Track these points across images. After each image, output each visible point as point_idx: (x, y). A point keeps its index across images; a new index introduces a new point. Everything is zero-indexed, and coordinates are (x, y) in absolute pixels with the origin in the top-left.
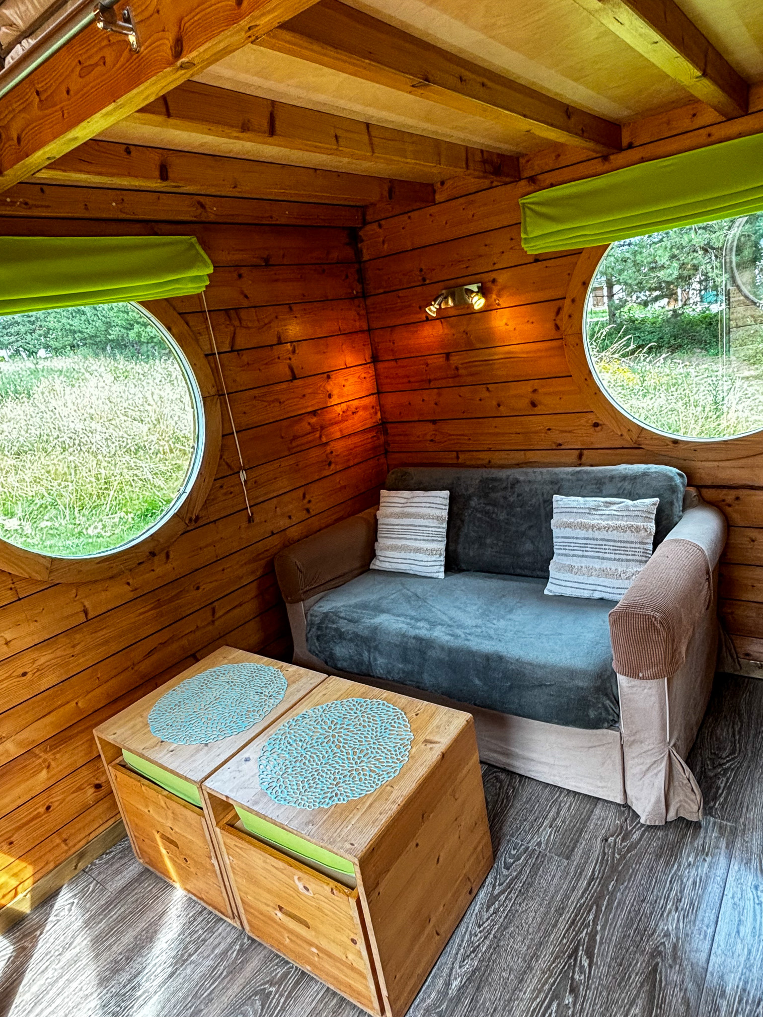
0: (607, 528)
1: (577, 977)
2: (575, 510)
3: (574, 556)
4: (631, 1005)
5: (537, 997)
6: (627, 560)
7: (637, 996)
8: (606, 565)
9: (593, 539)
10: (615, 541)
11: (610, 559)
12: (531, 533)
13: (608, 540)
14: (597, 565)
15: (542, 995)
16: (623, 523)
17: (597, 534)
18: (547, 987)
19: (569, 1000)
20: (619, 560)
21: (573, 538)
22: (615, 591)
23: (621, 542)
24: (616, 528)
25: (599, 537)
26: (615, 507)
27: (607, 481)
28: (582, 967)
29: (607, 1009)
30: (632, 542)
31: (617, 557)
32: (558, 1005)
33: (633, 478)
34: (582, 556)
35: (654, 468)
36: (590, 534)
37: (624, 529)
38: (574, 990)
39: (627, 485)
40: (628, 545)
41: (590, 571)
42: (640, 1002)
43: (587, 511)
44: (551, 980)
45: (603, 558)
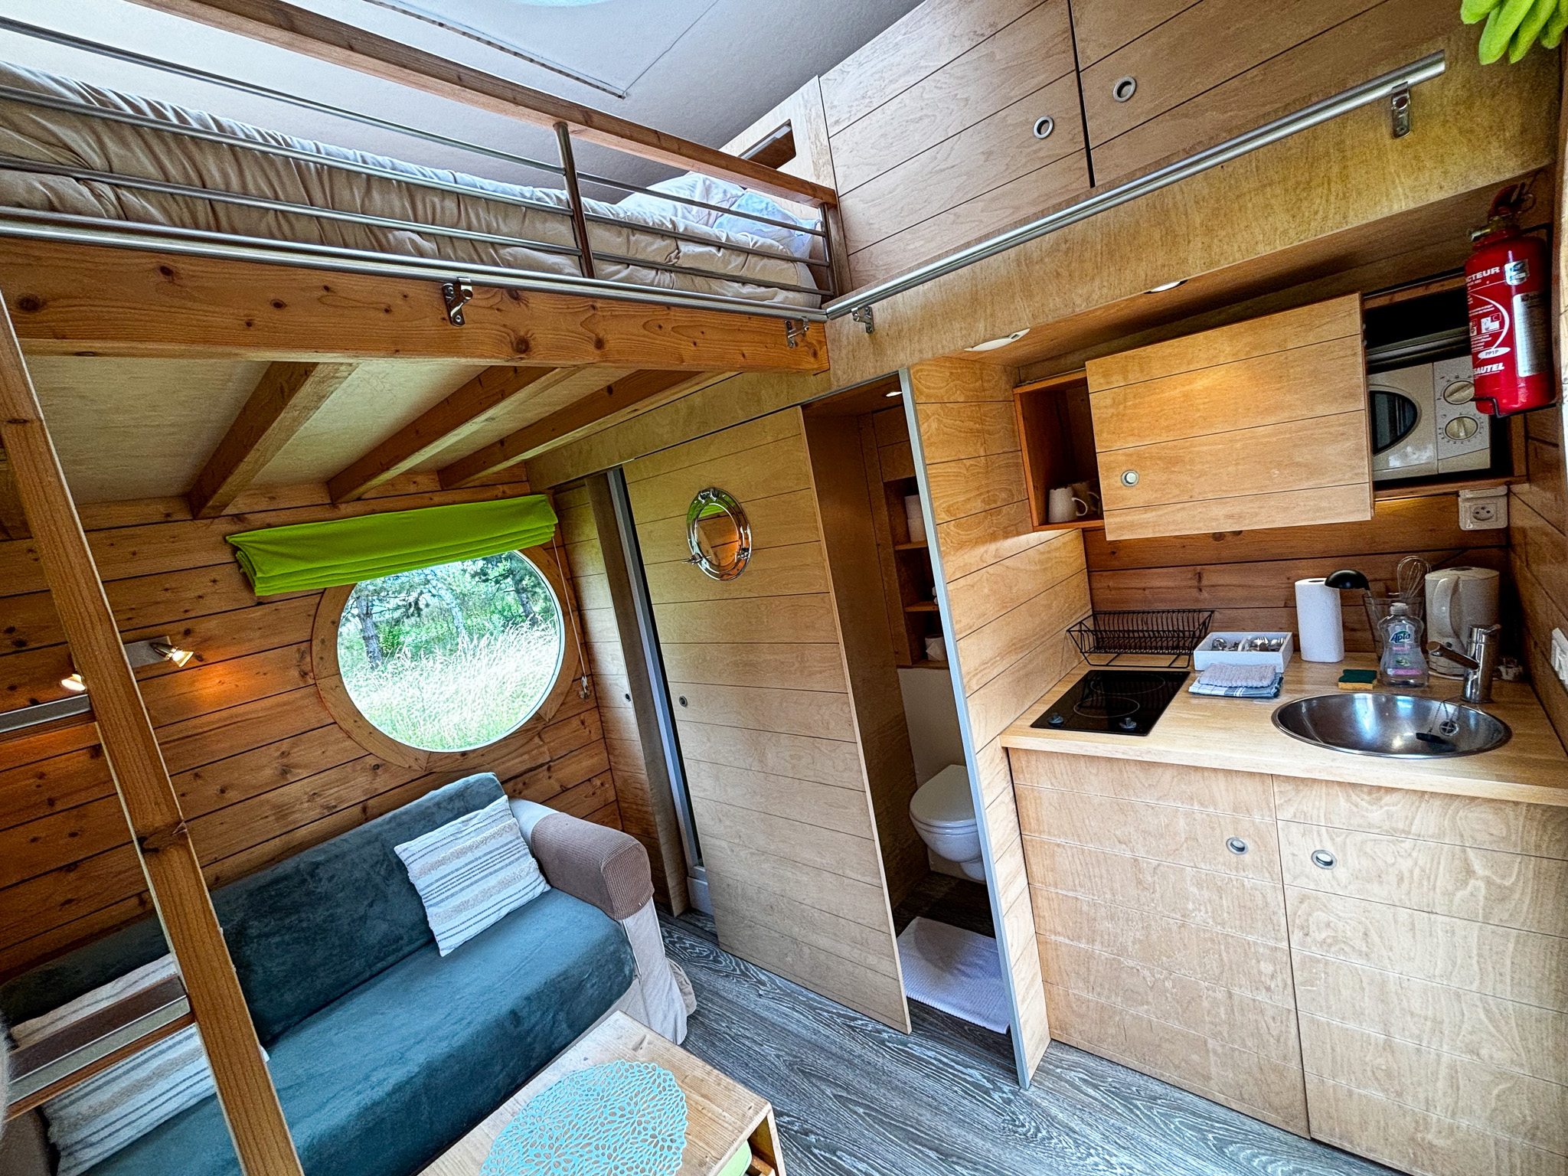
0: (484, 841)
1: (796, 1128)
2: (439, 844)
3: (462, 889)
4: (824, 1093)
5: (806, 1165)
6: (517, 859)
7: (818, 1087)
8: (501, 875)
9: (476, 859)
10: (497, 849)
11: (502, 868)
12: (377, 908)
13: (491, 852)
14: (492, 881)
15: (806, 1160)
16: (495, 829)
17: (478, 853)
18: (799, 1155)
19: (812, 1138)
20: (510, 864)
21: (452, 872)
22: (523, 893)
23: (502, 846)
24: (493, 836)
25: (481, 854)
26: (475, 821)
27: (434, 810)
28: (789, 1123)
29: (824, 1111)
30: (511, 842)
31: (507, 861)
32: (816, 1147)
33: (460, 794)
34: (472, 884)
35: (472, 778)
36: (470, 857)
37: (499, 834)
38: (806, 1133)
39: (458, 804)
40: (510, 846)
41: (487, 894)
42: (823, 1087)
43: (452, 838)
44: (795, 1150)
45: (495, 871)
